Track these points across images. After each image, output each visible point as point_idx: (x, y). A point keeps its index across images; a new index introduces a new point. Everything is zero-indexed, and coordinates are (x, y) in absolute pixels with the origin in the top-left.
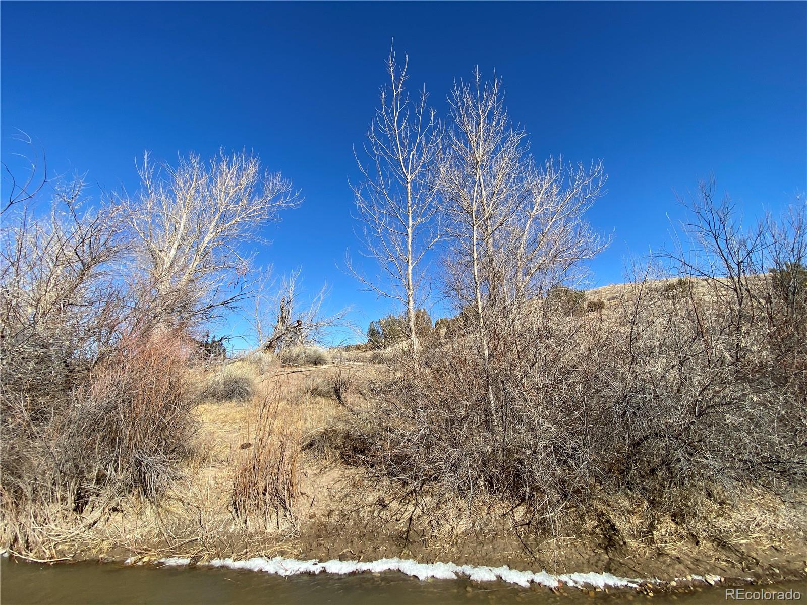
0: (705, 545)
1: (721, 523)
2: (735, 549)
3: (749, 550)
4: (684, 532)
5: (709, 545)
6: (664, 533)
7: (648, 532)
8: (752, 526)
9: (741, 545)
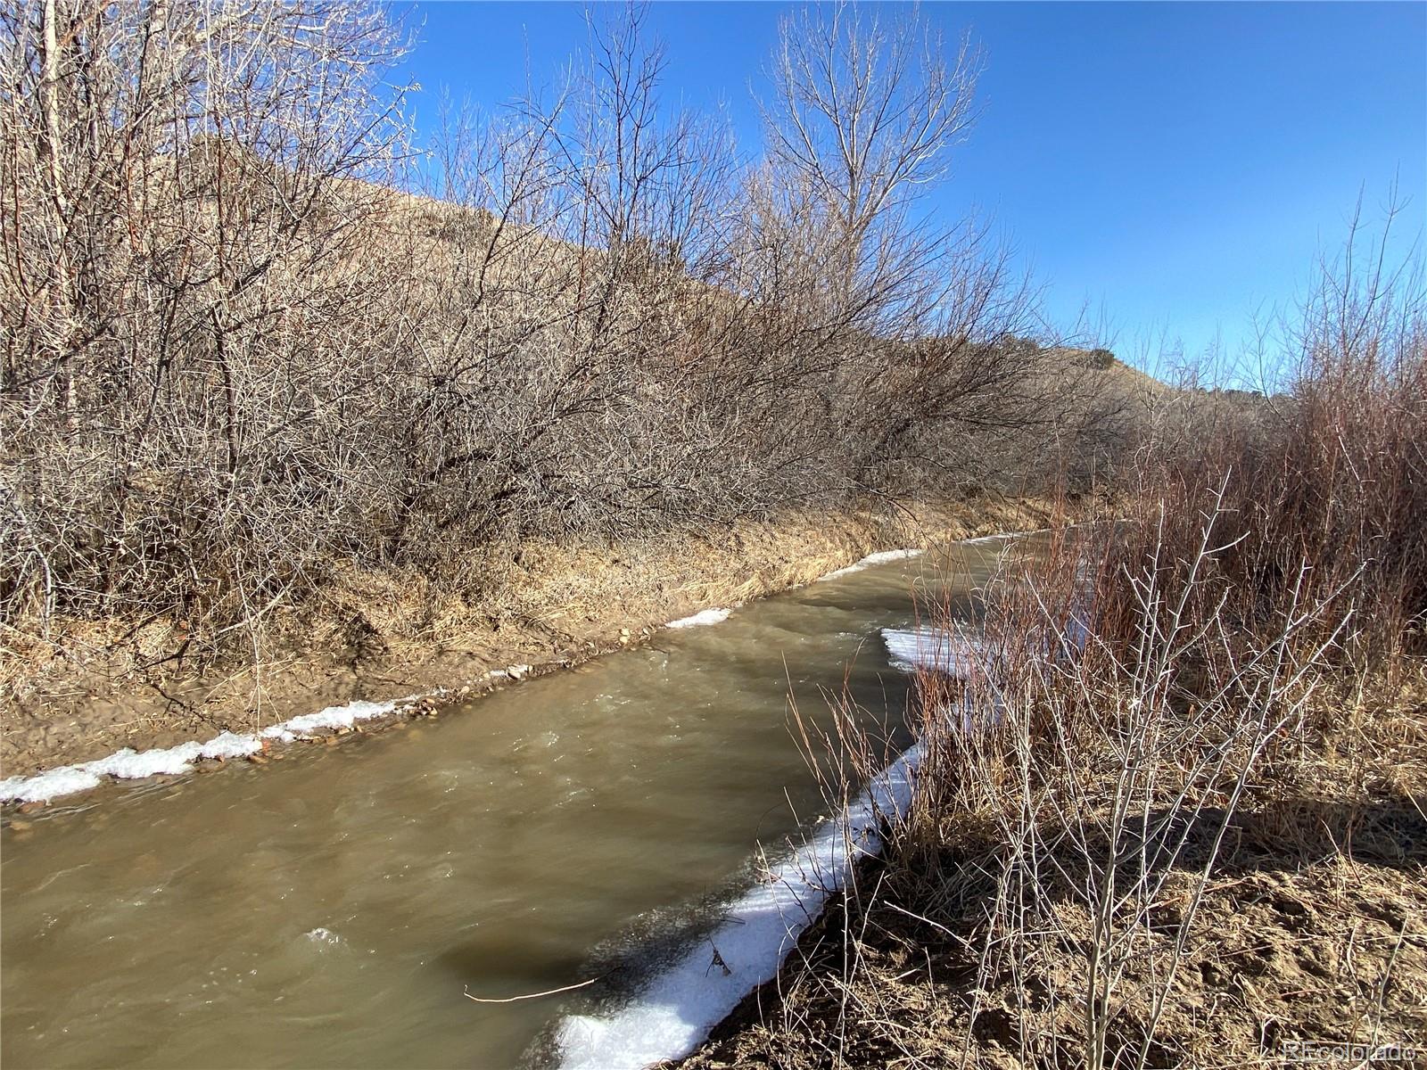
0: (507, 629)
1: (529, 595)
2: (543, 628)
3: (561, 625)
4: (479, 615)
5: (512, 627)
6: (448, 623)
7: (424, 625)
8: (567, 592)
9: (553, 620)
